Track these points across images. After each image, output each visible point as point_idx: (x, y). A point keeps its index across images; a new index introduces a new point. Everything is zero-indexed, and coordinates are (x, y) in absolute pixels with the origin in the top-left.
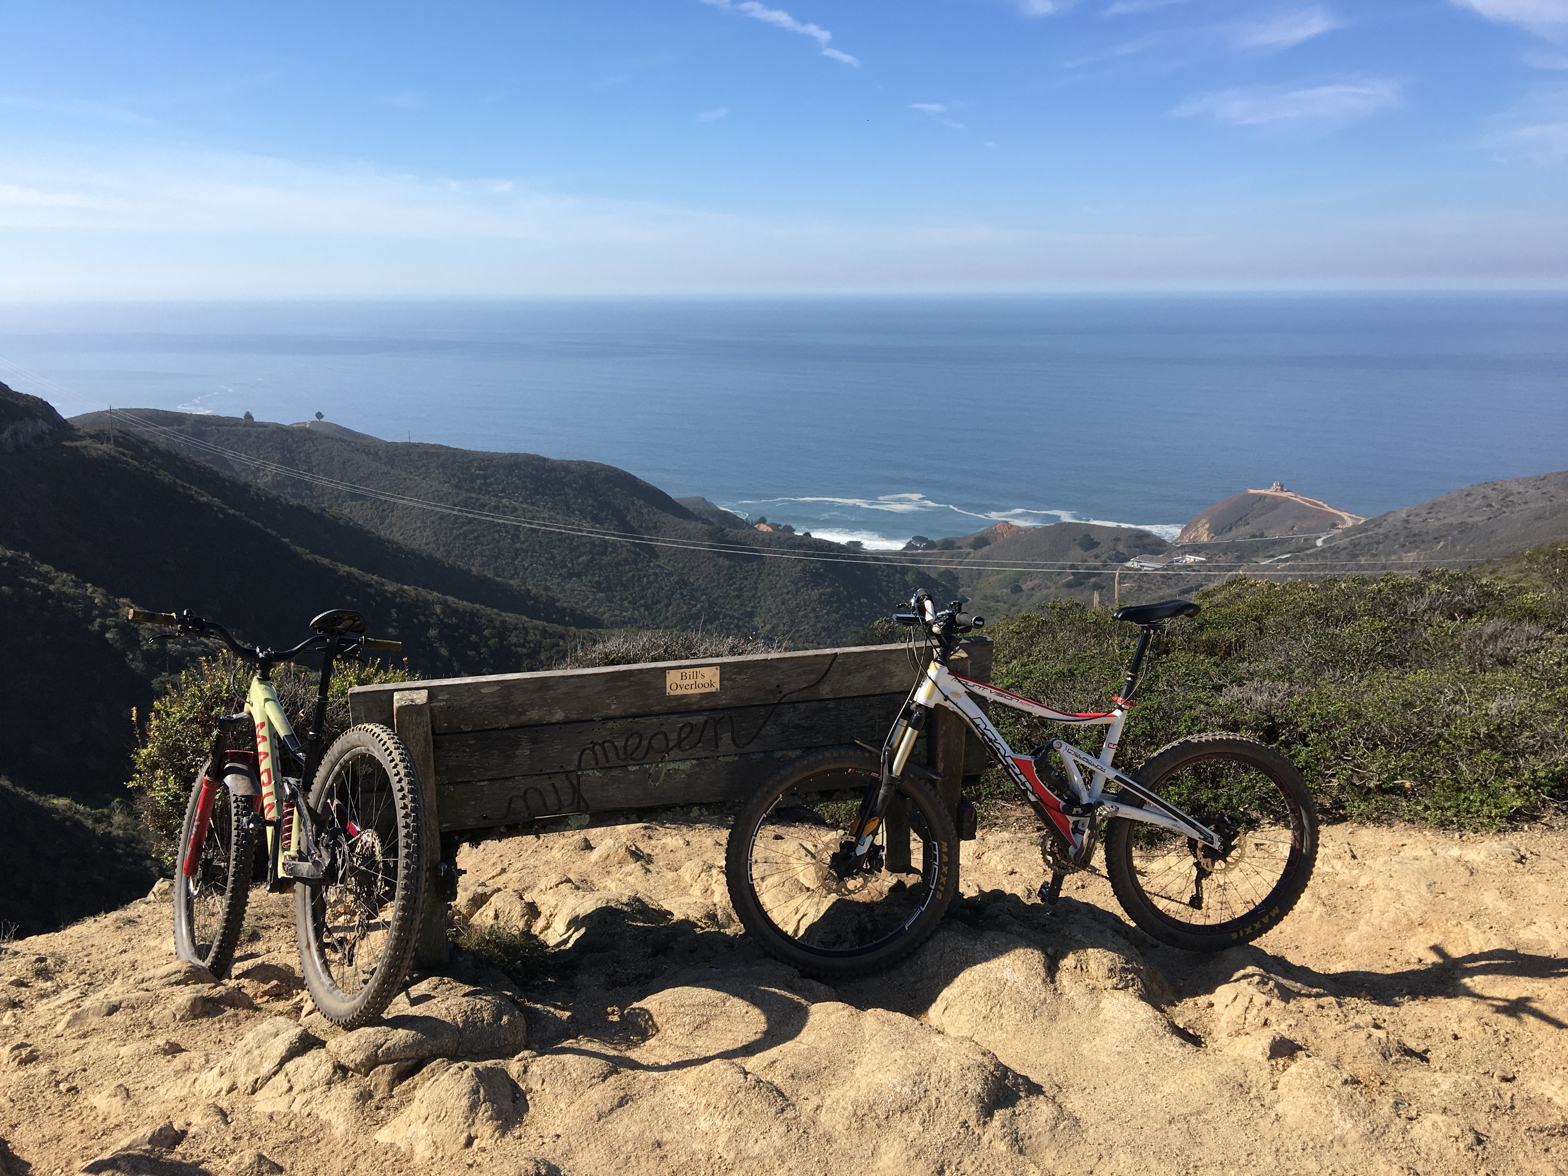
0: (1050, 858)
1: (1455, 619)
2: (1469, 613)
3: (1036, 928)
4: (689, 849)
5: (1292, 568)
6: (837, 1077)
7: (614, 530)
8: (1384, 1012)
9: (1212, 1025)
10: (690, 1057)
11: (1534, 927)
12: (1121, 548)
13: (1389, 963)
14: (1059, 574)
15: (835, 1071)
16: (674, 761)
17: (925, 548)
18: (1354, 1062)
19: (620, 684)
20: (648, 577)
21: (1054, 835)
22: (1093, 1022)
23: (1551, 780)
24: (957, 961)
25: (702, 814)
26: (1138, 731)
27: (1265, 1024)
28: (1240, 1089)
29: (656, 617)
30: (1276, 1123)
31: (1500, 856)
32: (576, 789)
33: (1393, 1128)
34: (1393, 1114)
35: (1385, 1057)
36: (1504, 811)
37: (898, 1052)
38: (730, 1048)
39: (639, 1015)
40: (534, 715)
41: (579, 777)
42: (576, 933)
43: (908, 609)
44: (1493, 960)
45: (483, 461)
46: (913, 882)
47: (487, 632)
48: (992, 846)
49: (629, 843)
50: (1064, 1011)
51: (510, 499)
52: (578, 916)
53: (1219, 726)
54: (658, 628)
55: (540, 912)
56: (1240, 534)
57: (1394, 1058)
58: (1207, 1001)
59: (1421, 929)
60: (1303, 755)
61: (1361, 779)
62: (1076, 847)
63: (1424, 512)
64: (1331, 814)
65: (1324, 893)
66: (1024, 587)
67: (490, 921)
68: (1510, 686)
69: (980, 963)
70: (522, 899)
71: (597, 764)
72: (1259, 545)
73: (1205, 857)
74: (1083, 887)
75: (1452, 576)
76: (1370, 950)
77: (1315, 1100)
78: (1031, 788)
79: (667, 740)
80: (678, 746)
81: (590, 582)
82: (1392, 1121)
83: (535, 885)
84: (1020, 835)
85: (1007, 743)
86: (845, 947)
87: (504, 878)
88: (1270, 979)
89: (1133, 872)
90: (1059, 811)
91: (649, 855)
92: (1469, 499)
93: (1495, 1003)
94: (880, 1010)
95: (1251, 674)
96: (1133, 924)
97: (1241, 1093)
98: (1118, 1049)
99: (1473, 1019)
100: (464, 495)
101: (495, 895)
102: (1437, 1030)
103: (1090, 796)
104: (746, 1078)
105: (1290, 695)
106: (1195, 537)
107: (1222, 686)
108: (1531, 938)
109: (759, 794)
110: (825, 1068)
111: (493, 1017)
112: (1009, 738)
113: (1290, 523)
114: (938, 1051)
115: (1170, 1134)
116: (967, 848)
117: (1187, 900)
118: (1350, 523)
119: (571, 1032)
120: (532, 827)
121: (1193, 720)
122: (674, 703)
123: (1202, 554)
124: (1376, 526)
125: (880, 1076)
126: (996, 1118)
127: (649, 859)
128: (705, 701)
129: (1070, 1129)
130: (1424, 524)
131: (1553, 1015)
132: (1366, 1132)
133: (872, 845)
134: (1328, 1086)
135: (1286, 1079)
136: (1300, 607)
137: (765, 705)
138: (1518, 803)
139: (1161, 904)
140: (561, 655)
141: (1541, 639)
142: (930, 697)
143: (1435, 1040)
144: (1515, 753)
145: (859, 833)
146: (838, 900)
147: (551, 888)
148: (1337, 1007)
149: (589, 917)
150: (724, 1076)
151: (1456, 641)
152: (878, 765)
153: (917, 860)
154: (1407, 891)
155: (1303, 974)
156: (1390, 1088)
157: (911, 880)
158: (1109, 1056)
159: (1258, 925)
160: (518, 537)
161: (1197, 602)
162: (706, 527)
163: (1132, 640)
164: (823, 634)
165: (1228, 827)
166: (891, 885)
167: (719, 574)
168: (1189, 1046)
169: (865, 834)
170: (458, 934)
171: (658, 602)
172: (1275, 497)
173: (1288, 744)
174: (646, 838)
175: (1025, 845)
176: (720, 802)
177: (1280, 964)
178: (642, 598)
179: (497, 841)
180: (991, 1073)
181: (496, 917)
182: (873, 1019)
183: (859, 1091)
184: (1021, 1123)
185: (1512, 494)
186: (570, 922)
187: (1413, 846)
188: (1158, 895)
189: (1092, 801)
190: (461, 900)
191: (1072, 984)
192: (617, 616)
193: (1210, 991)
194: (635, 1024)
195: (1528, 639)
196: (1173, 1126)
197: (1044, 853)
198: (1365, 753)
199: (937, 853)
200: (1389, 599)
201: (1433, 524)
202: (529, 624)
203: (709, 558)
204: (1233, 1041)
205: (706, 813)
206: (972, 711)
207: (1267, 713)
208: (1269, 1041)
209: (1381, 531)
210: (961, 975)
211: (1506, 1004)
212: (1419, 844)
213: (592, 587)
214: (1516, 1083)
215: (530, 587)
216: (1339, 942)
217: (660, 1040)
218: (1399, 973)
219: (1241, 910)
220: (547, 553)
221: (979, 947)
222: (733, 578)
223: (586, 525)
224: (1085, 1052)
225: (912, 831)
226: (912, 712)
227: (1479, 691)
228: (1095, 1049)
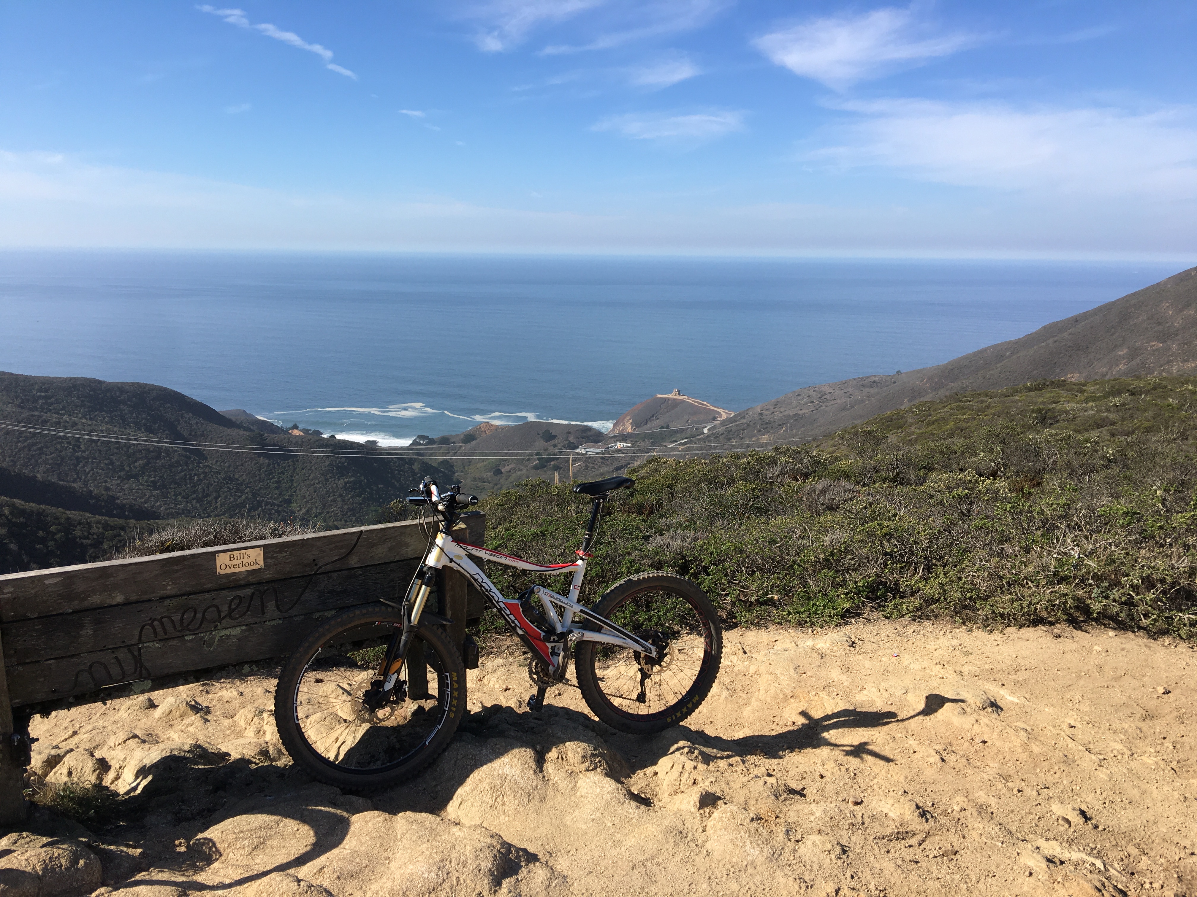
0: (535, 676)
1: (797, 480)
2: (806, 476)
3: (527, 731)
4: (242, 698)
5: (688, 449)
6: (375, 873)
7: (167, 438)
8: (774, 762)
9: (657, 789)
10: (250, 873)
11: (865, 692)
12: (571, 439)
13: (774, 727)
14: (529, 460)
15: (374, 868)
16: (226, 629)
17: (427, 444)
18: (756, 803)
19: (175, 568)
20: (199, 475)
21: (538, 658)
22: (573, 798)
23: (867, 587)
24: (468, 765)
25: (252, 670)
26: (593, 573)
27: (694, 783)
28: (681, 835)
29: (206, 508)
30: (707, 858)
31: (839, 643)
32: (138, 660)
33: (787, 850)
34: (786, 839)
35: (777, 797)
36: (839, 612)
37: (425, 845)
38: (285, 861)
39: (203, 844)
40: (96, 600)
41: (140, 649)
42: (144, 781)
43: (417, 492)
44: (841, 717)
45: (44, 384)
46: (430, 706)
47: (53, 528)
48: (490, 671)
49: (189, 699)
50: (551, 793)
51: (70, 415)
52: (145, 766)
53: (649, 565)
54: (209, 516)
55: (110, 766)
56: (653, 427)
57: (783, 797)
58: (653, 771)
59: (792, 700)
60: (706, 582)
61: (745, 596)
62: (554, 666)
63: (772, 408)
64: (727, 622)
65: (727, 681)
66: (503, 470)
67: (65, 779)
68: (836, 524)
69: (486, 764)
70: (92, 756)
71: (156, 637)
72: (666, 433)
73: (646, 664)
74: (560, 694)
75: (794, 451)
76: (760, 720)
77: (732, 836)
78: (519, 625)
79: (219, 612)
80: (229, 615)
81: (146, 481)
82: (785, 845)
83: (104, 743)
84: (511, 659)
85: (498, 589)
86: (378, 765)
87: (76, 739)
88: (695, 749)
89: (596, 680)
90: (540, 640)
91: (207, 707)
92: (799, 398)
93: (845, 748)
94: (409, 813)
95: (668, 526)
96: (597, 719)
97: (681, 838)
98: (593, 817)
99: (832, 762)
100: (26, 414)
101: (68, 756)
102: (809, 773)
103: (563, 626)
104: (299, 885)
105: (696, 539)
106: (623, 430)
107: (649, 536)
108: (864, 699)
109: (301, 649)
110: (366, 867)
111: (70, 862)
112: (499, 586)
113: (686, 417)
114: (456, 839)
115: (633, 877)
116: (471, 675)
117: (634, 696)
118: (724, 416)
119: (143, 866)
120: (98, 695)
121: (631, 563)
122: (224, 581)
123: (628, 441)
124: (741, 418)
125: (411, 867)
126: (504, 886)
127: (207, 711)
128: (251, 577)
129: (560, 886)
130: (772, 416)
131: (883, 753)
132: (769, 855)
133: (398, 681)
134: (741, 825)
135: (712, 823)
136: (697, 477)
137: (303, 577)
138: (847, 605)
139: (616, 702)
140: (122, 544)
141: (853, 491)
142: (438, 560)
143: (808, 780)
144: (843, 570)
145: (385, 673)
146: (371, 727)
147: (119, 744)
148: (741, 764)
149: (155, 766)
150: (280, 886)
151: (800, 495)
152: (398, 617)
153: (433, 687)
154: (781, 674)
155: (717, 742)
156: (782, 820)
157: (428, 705)
158: (586, 823)
159: (685, 710)
160: (79, 447)
161: (628, 476)
162: (247, 433)
163: (585, 506)
164: (349, 514)
165: (661, 640)
166: (412, 710)
167: (260, 470)
168: (643, 807)
169: (390, 673)
170: (35, 793)
171: (208, 495)
172: (675, 399)
173: (695, 575)
174: (204, 693)
175: (515, 667)
176: (268, 659)
177: (701, 737)
178: (194, 492)
179: (66, 710)
180: (499, 851)
181: (70, 774)
182: (403, 821)
183: (394, 881)
184: (523, 886)
185: (826, 394)
186: (138, 771)
187: (782, 641)
188: (614, 696)
189: (565, 630)
190: (36, 761)
191: (556, 771)
192: (171, 508)
193: (655, 763)
194: (200, 852)
195: (845, 492)
196: (635, 871)
197: (531, 672)
198: (747, 578)
199: (449, 682)
200: (755, 468)
201: (778, 415)
202: (92, 519)
203: (251, 458)
204: (673, 799)
205: (256, 669)
206: (472, 569)
207: (681, 553)
208: (698, 796)
209: (745, 421)
210: (472, 775)
211: (852, 748)
212: (786, 639)
213: (148, 486)
214: (863, 805)
215: (92, 489)
216: (739, 715)
217: (223, 863)
218: (780, 734)
219: (673, 700)
220: (107, 460)
221: (484, 752)
222: (273, 473)
223: (141, 435)
224: (568, 823)
225: (428, 666)
226: (425, 573)
227: (817, 529)
228: (575, 819)
